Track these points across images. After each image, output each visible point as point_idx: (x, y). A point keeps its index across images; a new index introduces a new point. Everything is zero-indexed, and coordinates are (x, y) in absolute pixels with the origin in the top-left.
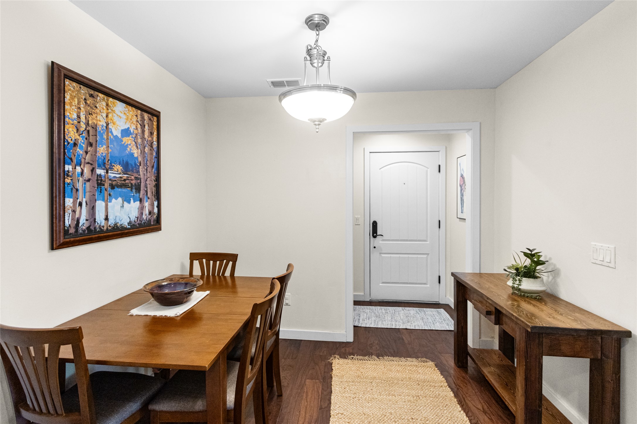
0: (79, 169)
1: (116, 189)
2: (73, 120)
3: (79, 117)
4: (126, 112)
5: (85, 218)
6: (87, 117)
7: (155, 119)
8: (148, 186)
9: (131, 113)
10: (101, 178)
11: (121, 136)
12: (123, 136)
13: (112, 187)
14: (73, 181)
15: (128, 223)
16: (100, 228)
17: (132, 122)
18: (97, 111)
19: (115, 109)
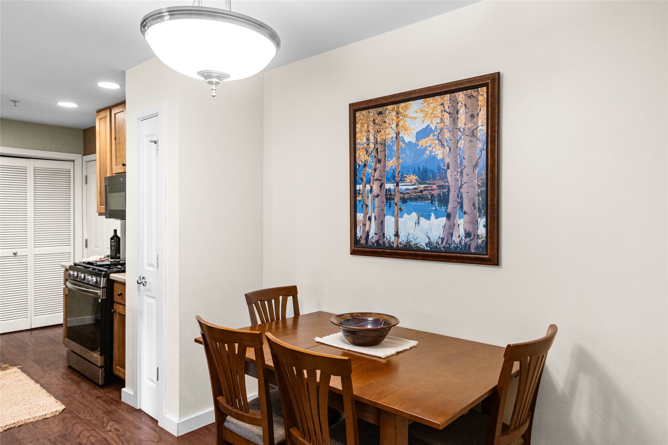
0: (368, 187)
1: (409, 203)
2: (363, 145)
3: (368, 139)
4: (424, 109)
5: (374, 232)
6: (376, 136)
8: (465, 196)
9: (432, 105)
10: (390, 192)
11: (416, 140)
13: (404, 201)
14: (364, 198)
15: (426, 244)
16: (389, 244)
17: (434, 116)
18: (387, 125)
19: (407, 112)
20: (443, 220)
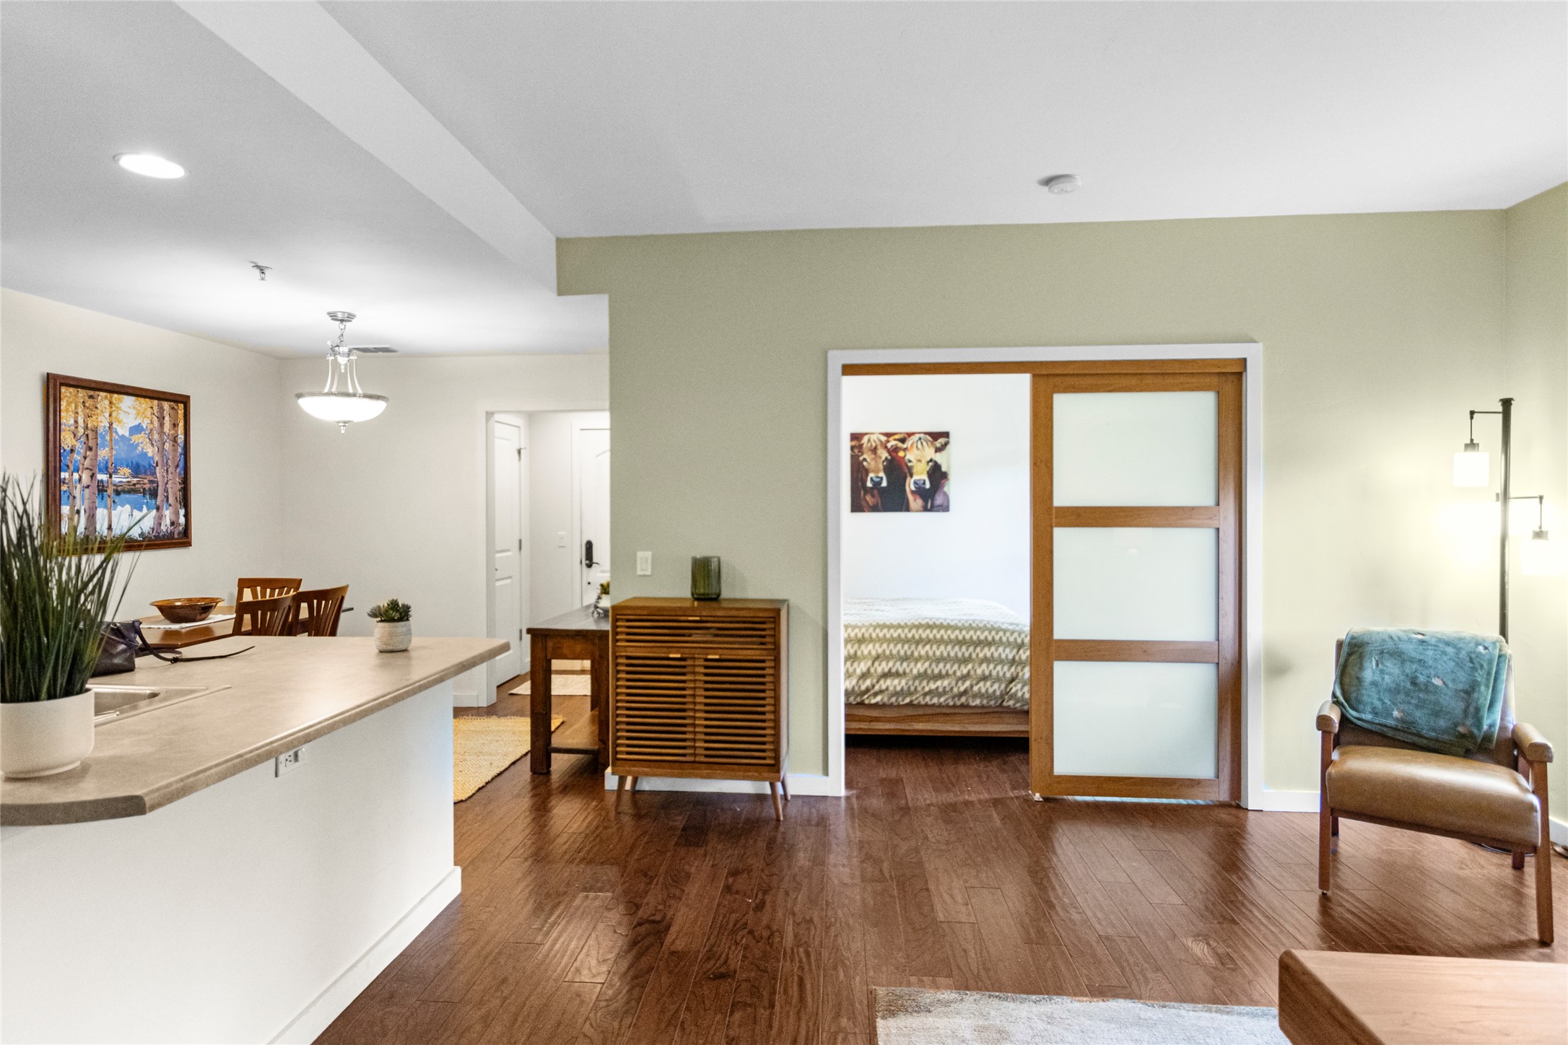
1: (123, 496)
2: (69, 427)
3: (76, 422)
4: (136, 406)
5: (83, 527)
6: (86, 420)
7: (181, 406)
8: (169, 490)
9: (143, 406)
10: (103, 484)
12: (131, 434)
13: (118, 493)
14: (70, 488)
16: (102, 539)
17: (145, 416)
18: (99, 411)
19: (121, 405)
20: (155, 511)
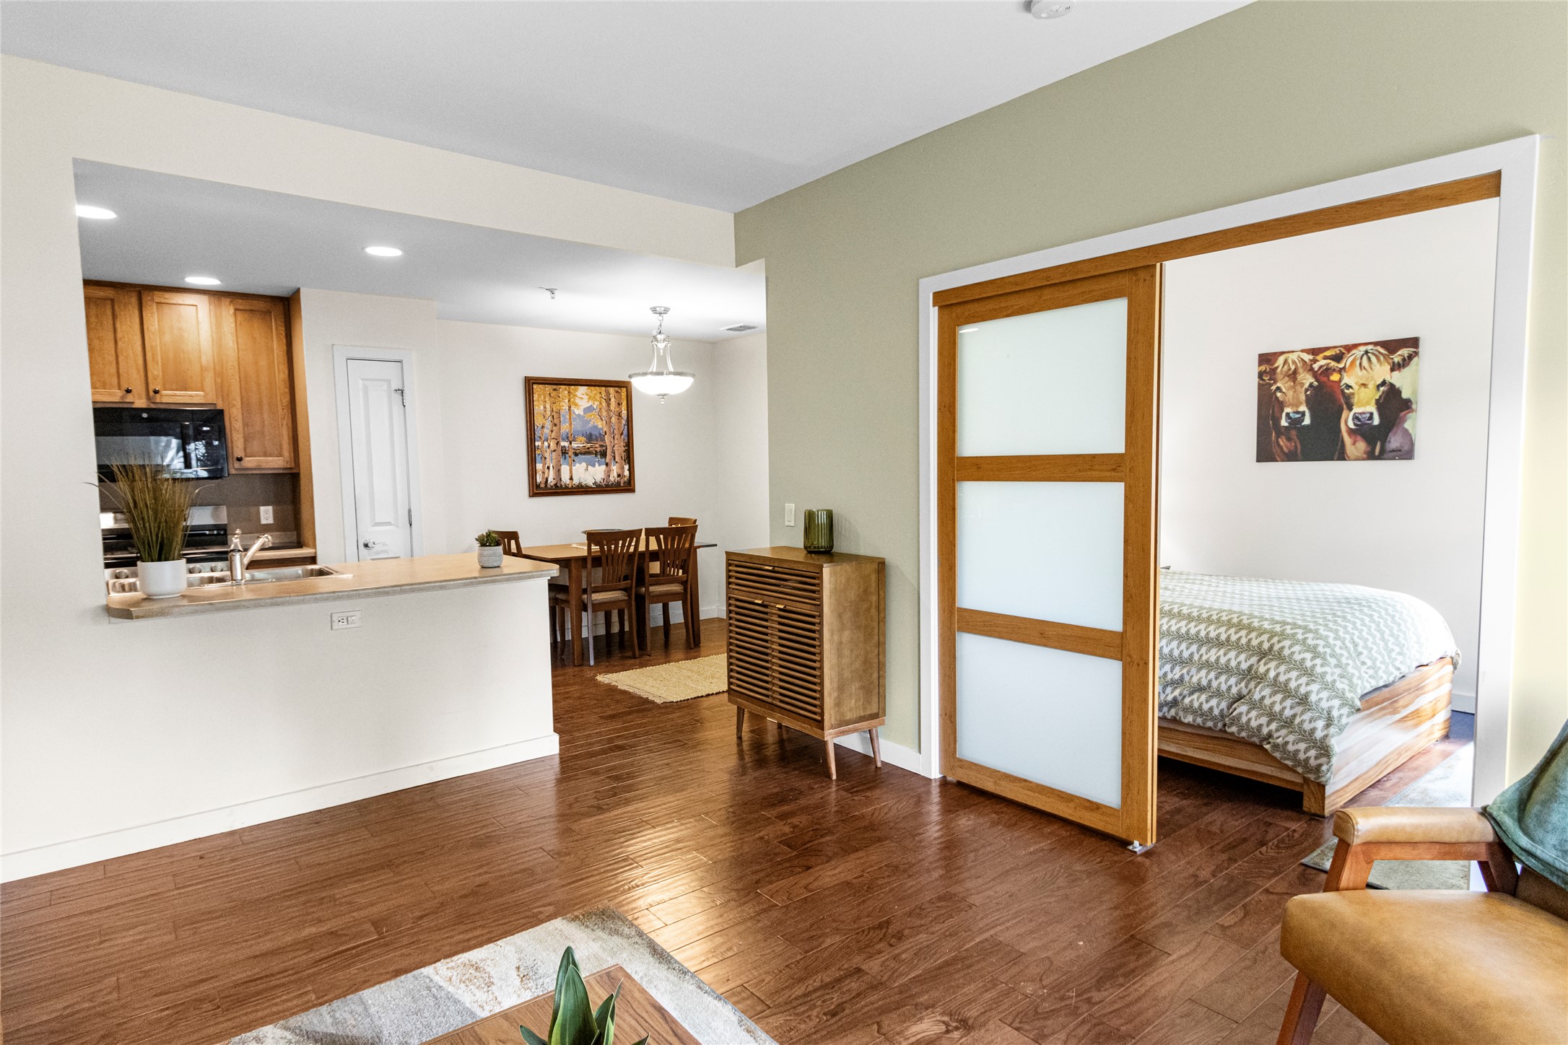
0: (546, 444)
2: (540, 411)
4: (589, 393)
5: (553, 478)
6: (552, 406)
7: (625, 390)
8: (616, 451)
9: (593, 392)
10: (565, 448)
12: (586, 414)
13: (576, 454)
14: (543, 452)
16: (566, 486)
17: (595, 399)
18: (561, 399)
19: (577, 393)
20: (604, 466)
